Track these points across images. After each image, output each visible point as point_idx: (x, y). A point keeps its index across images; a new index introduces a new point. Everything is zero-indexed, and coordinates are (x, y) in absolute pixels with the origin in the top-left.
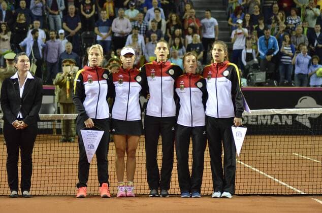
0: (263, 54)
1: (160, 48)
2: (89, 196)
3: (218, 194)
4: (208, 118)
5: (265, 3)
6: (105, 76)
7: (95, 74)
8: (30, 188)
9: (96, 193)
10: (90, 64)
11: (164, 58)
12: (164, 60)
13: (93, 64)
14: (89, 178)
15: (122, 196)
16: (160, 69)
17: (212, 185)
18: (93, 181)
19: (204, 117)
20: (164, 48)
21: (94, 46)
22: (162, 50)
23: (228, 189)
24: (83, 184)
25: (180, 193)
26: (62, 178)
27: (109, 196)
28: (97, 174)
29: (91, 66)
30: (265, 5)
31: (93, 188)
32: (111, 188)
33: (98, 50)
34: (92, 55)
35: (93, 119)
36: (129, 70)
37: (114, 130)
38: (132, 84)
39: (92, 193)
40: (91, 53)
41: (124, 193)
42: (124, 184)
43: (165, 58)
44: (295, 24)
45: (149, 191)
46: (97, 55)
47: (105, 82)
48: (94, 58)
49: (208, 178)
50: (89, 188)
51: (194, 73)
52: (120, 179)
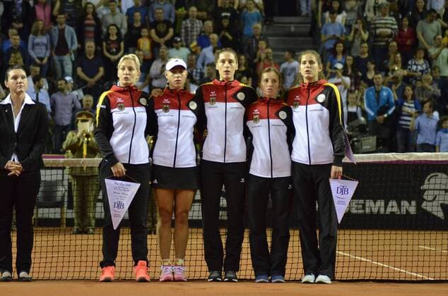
0: (372, 114)
1: (223, 61)
2: (118, 280)
3: (310, 278)
4: (295, 165)
5: (375, 41)
6: (143, 101)
7: (128, 97)
8: (30, 268)
9: (129, 275)
10: (121, 83)
11: (229, 76)
12: (230, 78)
13: (124, 82)
14: (119, 253)
15: (167, 280)
16: (224, 92)
17: (301, 266)
18: (124, 259)
19: (290, 163)
20: (230, 62)
21: (126, 56)
22: (227, 64)
23: (326, 271)
24: (110, 261)
25: (253, 277)
26: (78, 254)
27: (148, 279)
28: (130, 247)
29: (122, 85)
30: (376, 44)
31: (123, 269)
32: (151, 269)
33: (133, 62)
34: (123, 69)
35: (124, 164)
36: (178, 91)
37: (156, 181)
38: (183, 112)
39: (123, 276)
40: (121, 67)
41: (171, 276)
42: (171, 263)
43: (231, 76)
44: (422, 71)
45: (208, 274)
46: (130, 69)
47: (143, 109)
48: (127, 74)
49: (296, 255)
50: (118, 269)
51: (275, 97)
52: (165, 255)
